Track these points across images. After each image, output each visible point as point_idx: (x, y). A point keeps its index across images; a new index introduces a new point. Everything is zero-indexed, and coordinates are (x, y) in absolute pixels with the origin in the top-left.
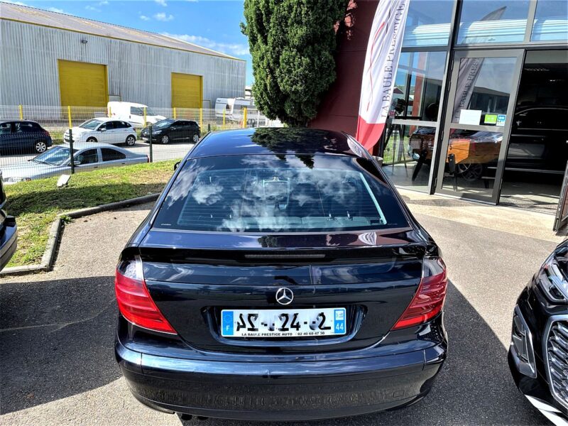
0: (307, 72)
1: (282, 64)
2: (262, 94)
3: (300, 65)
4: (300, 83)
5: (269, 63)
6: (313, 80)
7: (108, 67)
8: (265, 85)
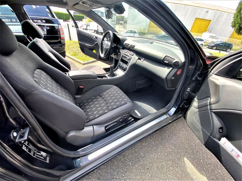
7: (211, 21)
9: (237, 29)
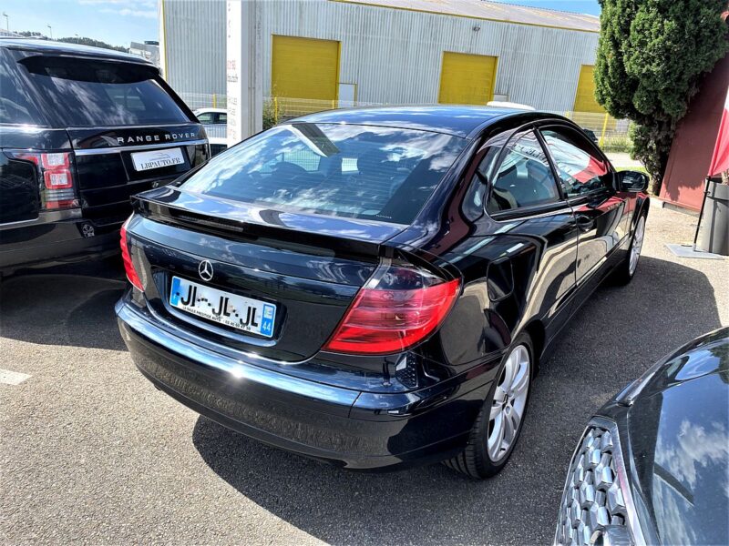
0: (669, 43)
1: (633, 33)
2: (603, 80)
3: (660, 32)
4: (657, 61)
5: (614, 32)
6: (682, 56)
7: (499, 59)
8: (607, 67)
9: (611, 107)
